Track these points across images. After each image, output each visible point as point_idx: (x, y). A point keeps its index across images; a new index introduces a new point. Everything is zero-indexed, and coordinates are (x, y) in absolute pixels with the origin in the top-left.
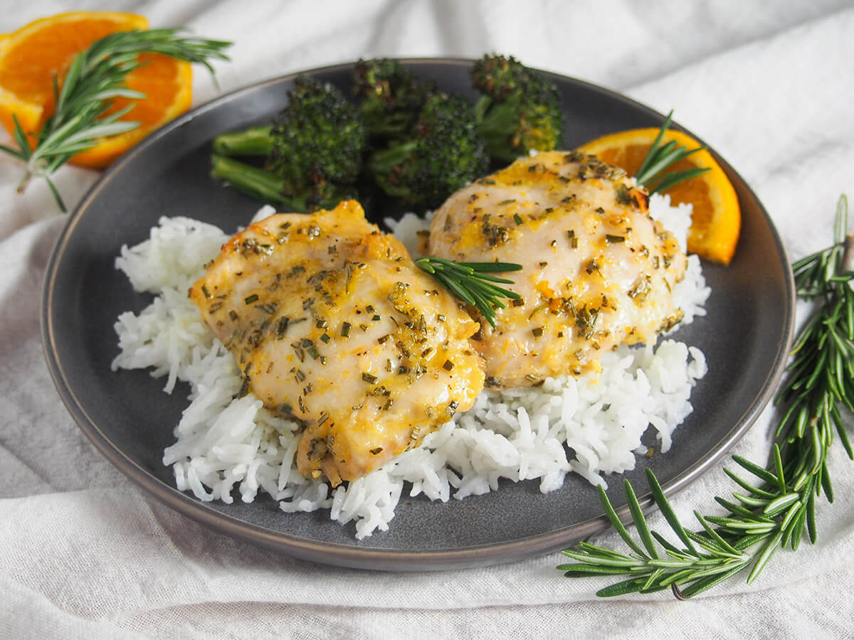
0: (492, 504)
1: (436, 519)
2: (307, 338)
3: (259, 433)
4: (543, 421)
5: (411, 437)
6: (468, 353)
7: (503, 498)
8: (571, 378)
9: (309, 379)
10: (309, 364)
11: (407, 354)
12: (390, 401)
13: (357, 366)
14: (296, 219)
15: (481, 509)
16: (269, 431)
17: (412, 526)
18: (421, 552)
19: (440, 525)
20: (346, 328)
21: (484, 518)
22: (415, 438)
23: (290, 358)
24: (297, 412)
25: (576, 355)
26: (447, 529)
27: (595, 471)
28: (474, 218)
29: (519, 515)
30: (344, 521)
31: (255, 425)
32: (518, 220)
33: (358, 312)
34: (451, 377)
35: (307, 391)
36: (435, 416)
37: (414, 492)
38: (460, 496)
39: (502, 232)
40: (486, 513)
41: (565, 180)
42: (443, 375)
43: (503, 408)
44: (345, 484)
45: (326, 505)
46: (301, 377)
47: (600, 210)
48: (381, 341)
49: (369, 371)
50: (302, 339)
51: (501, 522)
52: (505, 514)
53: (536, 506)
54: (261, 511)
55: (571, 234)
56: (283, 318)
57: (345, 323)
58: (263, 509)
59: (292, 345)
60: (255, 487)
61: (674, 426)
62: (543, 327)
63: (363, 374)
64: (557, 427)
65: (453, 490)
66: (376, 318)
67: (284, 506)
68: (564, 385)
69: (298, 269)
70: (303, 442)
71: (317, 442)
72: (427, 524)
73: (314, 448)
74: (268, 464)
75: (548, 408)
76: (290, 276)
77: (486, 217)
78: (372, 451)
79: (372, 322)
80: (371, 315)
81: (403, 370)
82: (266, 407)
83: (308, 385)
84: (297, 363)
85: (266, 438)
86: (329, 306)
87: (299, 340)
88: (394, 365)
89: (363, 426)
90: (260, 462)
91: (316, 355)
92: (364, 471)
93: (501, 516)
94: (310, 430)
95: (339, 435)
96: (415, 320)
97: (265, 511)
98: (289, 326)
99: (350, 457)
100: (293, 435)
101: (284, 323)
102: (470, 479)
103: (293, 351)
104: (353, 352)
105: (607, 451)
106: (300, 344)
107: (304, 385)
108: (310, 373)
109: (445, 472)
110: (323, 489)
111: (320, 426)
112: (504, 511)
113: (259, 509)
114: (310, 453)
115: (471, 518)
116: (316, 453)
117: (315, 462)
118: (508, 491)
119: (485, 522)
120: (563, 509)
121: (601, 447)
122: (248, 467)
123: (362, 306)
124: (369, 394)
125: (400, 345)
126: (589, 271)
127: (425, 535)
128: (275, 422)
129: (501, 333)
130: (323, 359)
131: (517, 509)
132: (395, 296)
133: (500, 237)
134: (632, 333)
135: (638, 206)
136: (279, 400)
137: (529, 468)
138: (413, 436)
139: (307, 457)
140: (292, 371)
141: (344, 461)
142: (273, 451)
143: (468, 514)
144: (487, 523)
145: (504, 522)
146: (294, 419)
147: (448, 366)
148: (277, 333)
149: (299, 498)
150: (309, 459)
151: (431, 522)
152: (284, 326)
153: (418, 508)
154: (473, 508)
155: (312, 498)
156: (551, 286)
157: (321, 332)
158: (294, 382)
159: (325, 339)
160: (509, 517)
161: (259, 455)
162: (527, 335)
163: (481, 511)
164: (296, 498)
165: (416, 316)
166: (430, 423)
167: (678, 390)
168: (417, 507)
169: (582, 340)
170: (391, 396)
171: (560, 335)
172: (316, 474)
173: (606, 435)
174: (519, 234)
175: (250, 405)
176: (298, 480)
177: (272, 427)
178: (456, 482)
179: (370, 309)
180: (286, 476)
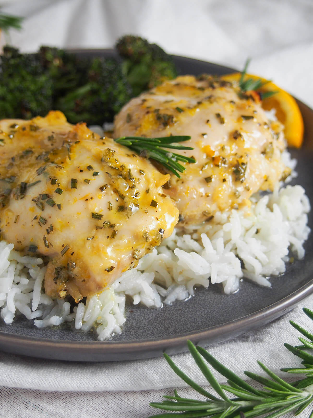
0: (192, 305)
1: (155, 320)
2: (44, 193)
3: (12, 269)
4: (220, 242)
5: (134, 257)
6: (163, 196)
7: (199, 300)
8: (234, 211)
9: (50, 222)
10: (49, 211)
11: (122, 197)
12: (115, 231)
13: (87, 208)
14: (20, 123)
15: (186, 309)
16: (20, 267)
17: (138, 326)
18: (157, 340)
19: (158, 323)
20: (74, 183)
21: (189, 315)
22: (137, 257)
23: (32, 210)
24: (43, 249)
25: (235, 195)
26: (164, 325)
27: (260, 274)
28: (148, 113)
29: (215, 310)
30: (86, 328)
31: (9, 263)
32: (179, 110)
33: (81, 171)
34: (156, 212)
35: (50, 230)
36: (150, 240)
37: (136, 302)
38: (169, 301)
39: (171, 117)
40: (190, 312)
41: (202, 89)
42: (151, 210)
43: (187, 237)
44: (84, 301)
45: (70, 318)
46: (42, 221)
47: (232, 102)
48: (102, 189)
49: (96, 210)
50: (40, 195)
51: (203, 316)
52: (204, 311)
53: (224, 303)
54: (20, 329)
55: (218, 116)
56: (22, 183)
57: (72, 179)
58: (21, 327)
59: (33, 200)
60: (14, 310)
61: (303, 242)
62: (212, 176)
63: (92, 213)
64: (229, 246)
65: (163, 298)
66: (96, 174)
67: (38, 323)
68: (229, 217)
69: (28, 152)
70: (49, 271)
71: (61, 269)
72: (149, 324)
73: (59, 274)
74: (21, 292)
75: (221, 233)
76: (22, 157)
77: (157, 111)
78: (106, 270)
79: (93, 176)
80: (92, 172)
81: (122, 208)
82: (16, 249)
83: (50, 226)
84: (39, 212)
85: (18, 272)
86: (58, 169)
87: (37, 195)
88: (115, 205)
89: (97, 251)
90: (16, 290)
91: (53, 204)
92: (100, 287)
93: (202, 312)
94: (54, 261)
95: (78, 261)
96: (125, 173)
97: (23, 329)
98: (27, 188)
99: (89, 277)
100: (39, 268)
101: (23, 186)
102: (173, 289)
103: (34, 205)
104: (82, 198)
105: (267, 260)
106: (39, 198)
107: (47, 227)
108: (50, 217)
109: (154, 286)
110: (67, 306)
111: (62, 256)
112: (202, 308)
113: (18, 327)
114: (56, 279)
115: (180, 316)
116: (61, 277)
117: (61, 285)
118: (201, 295)
119: (191, 318)
120: (243, 303)
121: (263, 257)
122: (7, 294)
123: (83, 166)
124: (98, 228)
125: (116, 191)
126: (235, 138)
127: (149, 332)
128: (24, 260)
129: (183, 183)
130: (59, 206)
131: (212, 306)
132: (107, 157)
133: (170, 120)
134: (266, 180)
135: (254, 100)
136: (26, 243)
137: (218, 275)
138: (135, 256)
139: (53, 282)
140: (35, 218)
141: (84, 281)
142: (25, 281)
143: (177, 314)
144: (193, 318)
145: (205, 316)
146: (39, 256)
147: (154, 204)
148: (19, 194)
149: (48, 316)
150: (56, 283)
151: (151, 322)
152: (24, 189)
153: (139, 314)
154: (180, 309)
155: (59, 313)
156: (213, 149)
157: (56, 187)
158: (37, 226)
159: (59, 191)
160: (207, 313)
161: (14, 286)
162: (201, 181)
163: (186, 311)
164: (45, 317)
165: (125, 170)
166: (146, 245)
167: (298, 219)
168: (137, 313)
169: (238, 183)
170: (116, 228)
171: (224, 180)
172: (63, 294)
173: (264, 248)
174: (183, 118)
175: (4, 248)
176: (47, 302)
177: (22, 264)
178: (164, 292)
179: (90, 168)
180: (37, 299)
